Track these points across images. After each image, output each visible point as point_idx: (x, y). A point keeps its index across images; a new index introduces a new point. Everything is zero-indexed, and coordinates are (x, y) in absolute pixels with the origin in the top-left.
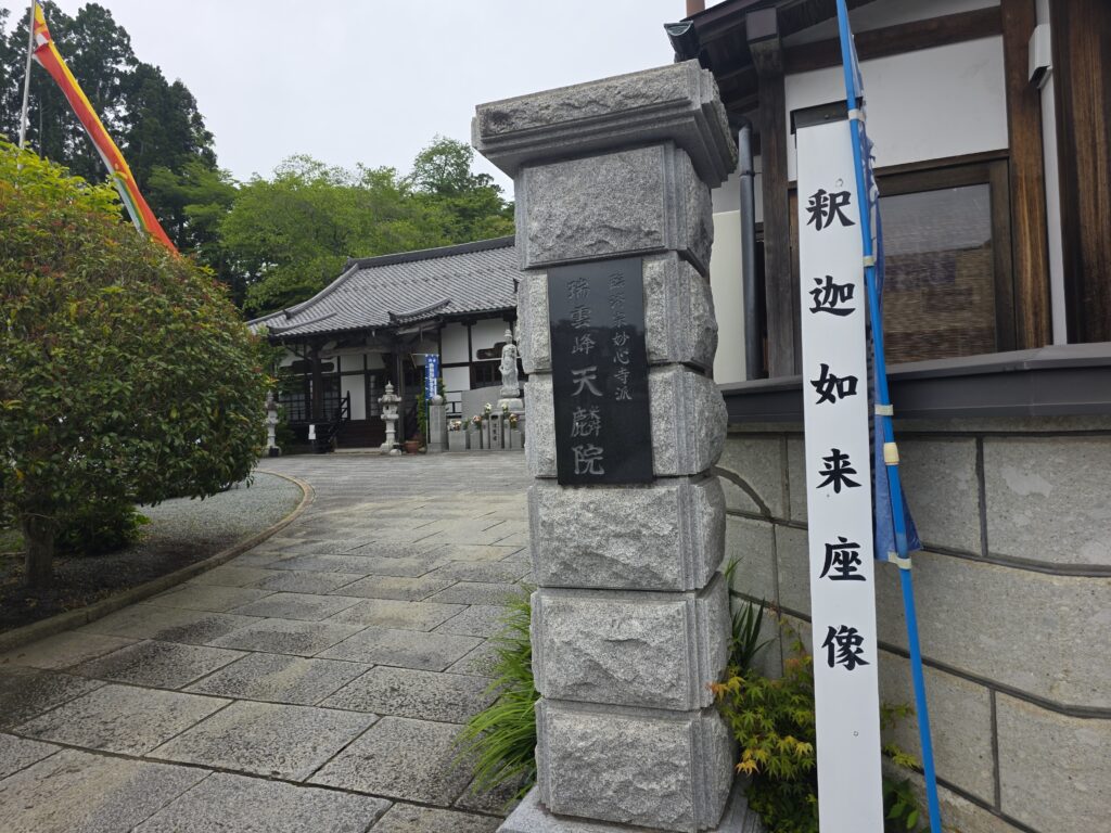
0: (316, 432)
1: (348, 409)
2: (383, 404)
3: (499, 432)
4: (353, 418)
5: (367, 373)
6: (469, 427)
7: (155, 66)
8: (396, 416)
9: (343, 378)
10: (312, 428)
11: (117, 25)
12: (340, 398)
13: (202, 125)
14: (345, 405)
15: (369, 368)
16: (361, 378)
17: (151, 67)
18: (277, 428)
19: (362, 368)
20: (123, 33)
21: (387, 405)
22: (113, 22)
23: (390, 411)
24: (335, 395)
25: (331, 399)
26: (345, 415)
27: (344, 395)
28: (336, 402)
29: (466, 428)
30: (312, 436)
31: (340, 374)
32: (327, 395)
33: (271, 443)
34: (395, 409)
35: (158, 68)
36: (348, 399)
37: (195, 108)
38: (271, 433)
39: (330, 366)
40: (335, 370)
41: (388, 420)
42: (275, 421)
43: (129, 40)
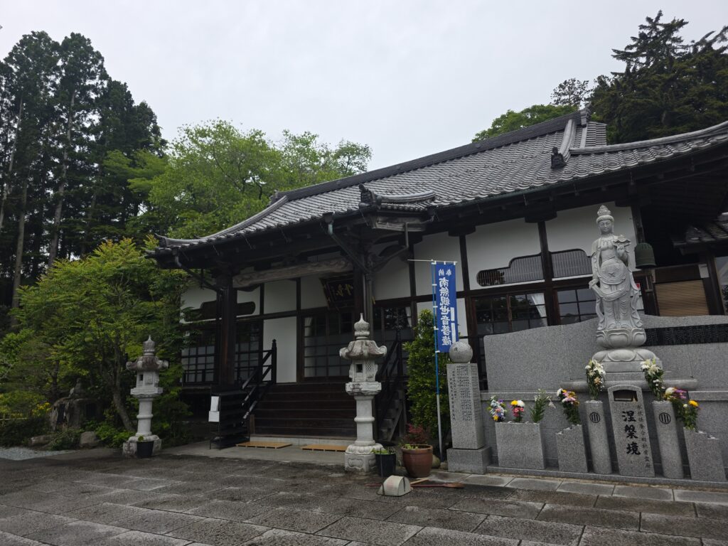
0: (221, 408)
1: (273, 367)
2: (351, 359)
3: (642, 432)
4: (279, 380)
5: (300, 314)
6: (547, 416)
7: (123, 83)
8: (377, 387)
9: (266, 323)
10: (215, 401)
11: (95, 50)
12: (261, 351)
13: (159, 134)
14: (269, 362)
15: (303, 307)
16: (293, 321)
17: (119, 83)
18: (156, 402)
19: (294, 308)
20: (99, 56)
21: (359, 362)
22: (92, 48)
23: (364, 375)
24: (255, 347)
25: (250, 352)
26: (268, 378)
27: (267, 346)
28: (255, 357)
29: (537, 417)
30: (214, 416)
31: (263, 316)
32: (244, 347)
33: (144, 431)
34: (374, 369)
35: (125, 84)
36: (273, 352)
37: (155, 122)
38: (145, 412)
39: (250, 306)
40: (257, 312)
41: (361, 394)
42: (154, 390)
43: (103, 61)
